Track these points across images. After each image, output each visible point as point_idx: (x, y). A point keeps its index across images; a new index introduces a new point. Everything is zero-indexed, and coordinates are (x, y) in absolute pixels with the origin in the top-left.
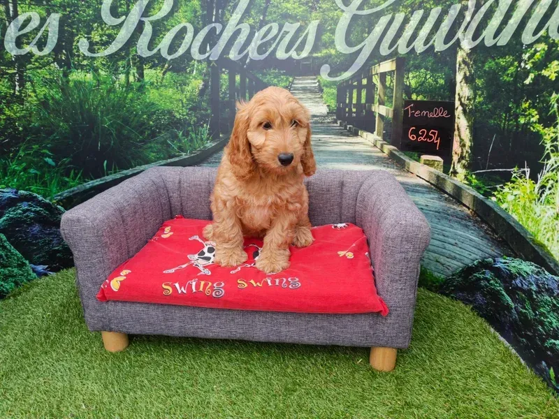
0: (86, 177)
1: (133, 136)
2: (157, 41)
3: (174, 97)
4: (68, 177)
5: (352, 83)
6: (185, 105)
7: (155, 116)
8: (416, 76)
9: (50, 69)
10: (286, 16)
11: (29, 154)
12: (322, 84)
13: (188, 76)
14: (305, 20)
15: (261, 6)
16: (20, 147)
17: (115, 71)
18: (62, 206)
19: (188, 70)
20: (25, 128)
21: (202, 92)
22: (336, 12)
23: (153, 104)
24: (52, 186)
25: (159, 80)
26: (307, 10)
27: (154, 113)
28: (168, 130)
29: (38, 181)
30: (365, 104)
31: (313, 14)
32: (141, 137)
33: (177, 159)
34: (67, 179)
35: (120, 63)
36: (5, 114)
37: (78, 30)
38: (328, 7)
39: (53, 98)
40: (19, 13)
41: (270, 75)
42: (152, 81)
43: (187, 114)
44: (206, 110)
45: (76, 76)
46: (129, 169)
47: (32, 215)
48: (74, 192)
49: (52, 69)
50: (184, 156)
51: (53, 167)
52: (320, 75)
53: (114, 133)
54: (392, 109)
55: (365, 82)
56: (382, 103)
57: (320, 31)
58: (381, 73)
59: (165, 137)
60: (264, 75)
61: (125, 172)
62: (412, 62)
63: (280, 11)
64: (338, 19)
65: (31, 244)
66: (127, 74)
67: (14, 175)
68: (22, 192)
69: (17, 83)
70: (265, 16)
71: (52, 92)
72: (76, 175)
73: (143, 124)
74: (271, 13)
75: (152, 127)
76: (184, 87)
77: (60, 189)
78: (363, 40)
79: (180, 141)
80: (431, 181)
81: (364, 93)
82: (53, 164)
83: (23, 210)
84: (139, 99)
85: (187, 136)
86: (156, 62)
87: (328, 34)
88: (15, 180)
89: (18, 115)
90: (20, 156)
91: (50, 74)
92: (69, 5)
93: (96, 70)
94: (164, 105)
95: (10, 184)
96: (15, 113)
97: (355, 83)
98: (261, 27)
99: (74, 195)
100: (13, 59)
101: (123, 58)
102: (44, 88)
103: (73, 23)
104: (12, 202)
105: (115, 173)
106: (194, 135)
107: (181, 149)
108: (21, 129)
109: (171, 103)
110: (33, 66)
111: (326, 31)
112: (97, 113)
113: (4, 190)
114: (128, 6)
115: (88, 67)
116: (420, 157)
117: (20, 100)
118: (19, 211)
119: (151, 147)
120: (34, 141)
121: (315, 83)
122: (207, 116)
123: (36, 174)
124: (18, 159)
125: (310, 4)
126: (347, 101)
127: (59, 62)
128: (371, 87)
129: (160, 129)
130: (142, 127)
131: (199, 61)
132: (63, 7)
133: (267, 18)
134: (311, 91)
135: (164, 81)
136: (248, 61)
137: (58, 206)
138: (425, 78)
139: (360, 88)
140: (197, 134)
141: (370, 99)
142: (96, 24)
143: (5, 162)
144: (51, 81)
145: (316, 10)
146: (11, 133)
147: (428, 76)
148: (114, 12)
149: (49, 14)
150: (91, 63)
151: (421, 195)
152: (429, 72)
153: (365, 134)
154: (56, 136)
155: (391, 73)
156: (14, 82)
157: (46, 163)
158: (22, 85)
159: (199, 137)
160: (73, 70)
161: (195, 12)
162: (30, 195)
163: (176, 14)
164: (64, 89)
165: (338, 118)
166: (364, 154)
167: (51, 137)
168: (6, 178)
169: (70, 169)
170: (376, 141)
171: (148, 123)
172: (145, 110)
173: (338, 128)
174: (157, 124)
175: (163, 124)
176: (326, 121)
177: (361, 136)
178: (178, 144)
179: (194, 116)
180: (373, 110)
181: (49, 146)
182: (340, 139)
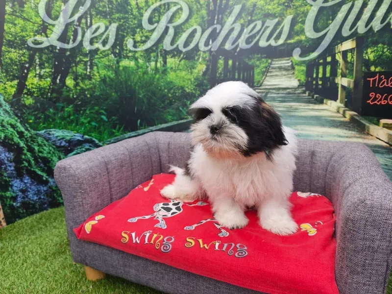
0: (126, 130)
1: (158, 103)
2: (176, 39)
3: (186, 77)
4: (115, 128)
5: (319, 61)
6: (193, 83)
7: (172, 91)
8: (375, 50)
9: (109, 59)
10: (268, 16)
11: (92, 113)
12: (294, 64)
13: (196, 62)
14: (282, 16)
15: (249, 10)
16: (87, 107)
17: (149, 60)
19: (196, 58)
20: (91, 95)
21: (205, 74)
22: (307, 7)
23: (172, 82)
24: (105, 135)
25: (177, 66)
26: (284, 9)
27: (172, 89)
28: (181, 100)
29: (96, 130)
30: (329, 78)
31: (288, 11)
32: (163, 105)
33: (184, 121)
34: (114, 131)
35: (152, 55)
36: (79, 86)
37: (127, 33)
38: (300, 4)
39: (109, 77)
40: (93, 24)
41: (254, 59)
42: (172, 66)
43: (194, 89)
44: (207, 86)
45: (125, 63)
46: (154, 126)
49: (110, 58)
50: (190, 118)
51: (107, 122)
52: (292, 56)
53: (145, 101)
54: (353, 80)
55: (329, 59)
56: (344, 75)
57: (293, 23)
58: (343, 51)
59: (178, 105)
60: (250, 59)
61: (151, 128)
62: (370, 39)
63: (263, 12)
64: (308, 12)
66: (156, 61)
67: (82, 125)
68: (86, 137)
69: (88, 67)
70: (252, 16)
71: (109, 73)
72: (120, 128)
73: (164, 96)
74: (256, 14)
75: (170, 98)
76: (192, 70)
77: (110, 137)
78: (328, 25)
79: (188, 108)
80: (390, 143)
81: (328, 68)
82: (106, 120)
83: (85, 149)
84: (162, 78)
86: (175, 53)
87: (300, 24)
88: (83, 129)
89: (88, 87)
91: (109, 62)
92: (123, 18)
93: (136, 59)
94: (178, 82)
95: (79, 131)
96: (86, 86)
97: (321, 61)
98: (249, 24)
100: (88, 52)
101: (154, 51)
102: (104, 71)
103: (125, 29)
105: (145, 128)
107: (188, 114)
108: (88, 96)
109: (184, 81)
110: (99, 57)
111: (298, 22)
112: (135, 88)
113: (76, 135)
114: (159, 17)
115: (132, 58)
116: (378, 121)
117: (90, 78)
119: (169, 112)
120: (96, 104)
121: (288, 63)
123: (95, 126)
124: (86, 115)
125: (286, 4)
126: (315, 76)
127: (114, 54)
128: (334, 63)
129: (175, 99)
130: (163, 98)
131: (204, 52)
132: (119, 19)
133: (253, 18)
134: (286, 69)
135: (180, 66)
136: (238, 49)
138: (383, 51)
139: (325, 64)
141: (334, 73)
142: (138, 30)
143: (78, 117)
144: (109, 66)
145: (290, 8)
146: (82, 98)
147: (385, 50)
148: (150, 21)
149: (110, 23)
150: (134, 55)
151: (380, 155)
152: (386, 46)
153: (329, 102)
154: (109, 102)
155: (351, 50)
156: (86, 66)
157: (102, 119)
158: (91, 68)
160: (122, 59)
161: (203, 18)
162: (91, 139)
163: (190, 20)
164: (117, 71)
165: (307, 89)
166: (328, 118)
167: (106, 102)
168: (78, 127)
169: (117, 124)
170: (339, 108)
171: (168, 95)
172: (166, 86)
173: (307, 97)
174: (174, 96)
175: (177, 96)
176: (297, 92)
177: (326, 104)
178: (187, 110)
179: (199, 90)
180: (336, 82)
181: (105, 108)
182: (308, 106)
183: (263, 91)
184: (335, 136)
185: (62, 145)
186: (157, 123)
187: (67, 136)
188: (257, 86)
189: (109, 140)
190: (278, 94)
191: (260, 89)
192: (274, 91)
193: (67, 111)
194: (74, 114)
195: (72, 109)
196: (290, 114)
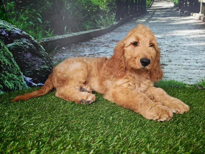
0: (55, 34)
4: (48, 31)
6: (105, 4)
7: (91, 8)
11: (30, 13)
16: (27, 8)
18: (43, 46)
23: (90, 1)
24: (39, 34)
27: (91, 5)
28: (96, 15)
29: (33, 29)
32: (83, 17)
33: (99, 30)
34: (47, 32)
43: (106, 8)
44: (115, 6)
46: (76, 32)
47: (28, 47)
48: (50, 40)
50: (103, 28)
51: (41, 24)
59: (95, 18)
61: (74, 34)
65: (25, 63)
67: (22, 22)
68: (24, 32)
72: (51, 31)
77: (43, 37)
79: (101, 20)
82: (41, 22)
83: (23, 43)
85: (105, 19)
88: (22, 25)
90: (26, 13)
95: (19, 26)
99: (49, 41)
104: (19, 37)
105: (69, 33)
106: (108, 18)
107: (101, 25)
109: (99, 2)
112: (64, 1)
113: (16, 29)
118: (22, 43)
119: (87, 23)
120: (34, 7)
122: (115, 9)
123: (32, 25)
124: (25, 13)
129: (92, 14)
130: (84, 12)
137: (41, 46)
140: (109, 18)
153: (194, 14)
154: (44, 8)
157: (38, 21)
159: (111, 19)
162: (28, 35)
165: (180, 8)
166: (193, 24)
167: (42, 8)
168: (17, 22)
169: (49, 27)
170: (201, 17)
171: (88, 11)
172: (87, 4)
173: (179, 13)
174: (92, 11)
175: (94, 12)
176: (173, 10)
177: (192, 16)
178: (100, 22)
179: (109, 9)
180: (199, 1)
181: (40, 12)
182: (181, 18)
183: (152, 10)
184: (198, 34)
185: (3, 34)
186: (78, 30)
187: (8, 27)
188: (148, 8)
189: (42, 39)
190: (161, 12)
191: (150, 10)
192: (159, 10)
193: (9, 5)
194: (15, 10)
195: (14, 5)
196: (169, 24)
